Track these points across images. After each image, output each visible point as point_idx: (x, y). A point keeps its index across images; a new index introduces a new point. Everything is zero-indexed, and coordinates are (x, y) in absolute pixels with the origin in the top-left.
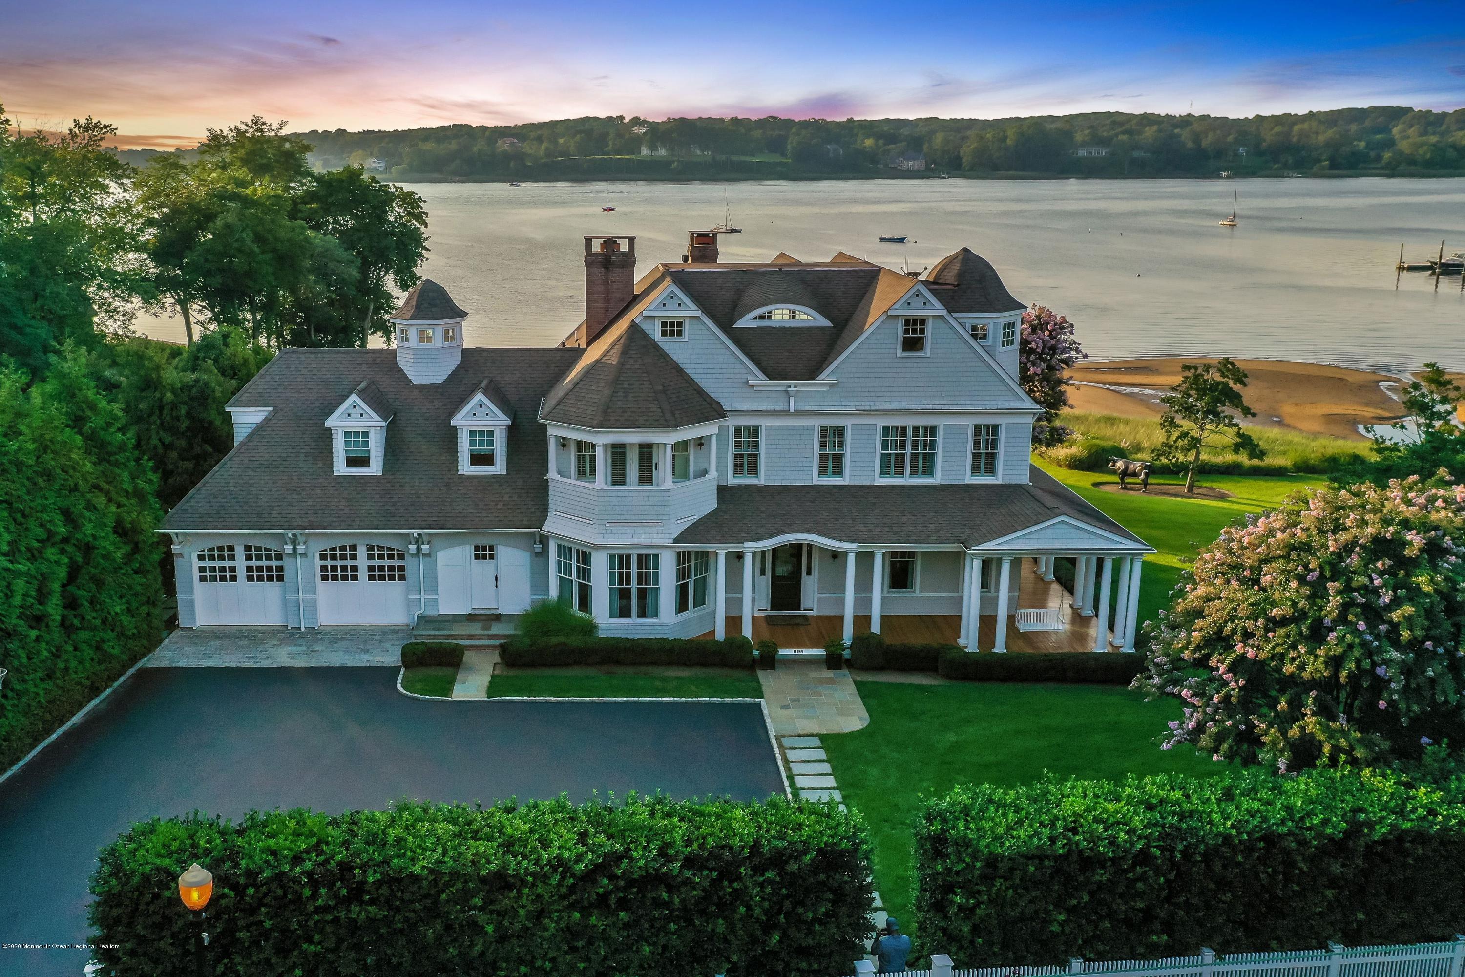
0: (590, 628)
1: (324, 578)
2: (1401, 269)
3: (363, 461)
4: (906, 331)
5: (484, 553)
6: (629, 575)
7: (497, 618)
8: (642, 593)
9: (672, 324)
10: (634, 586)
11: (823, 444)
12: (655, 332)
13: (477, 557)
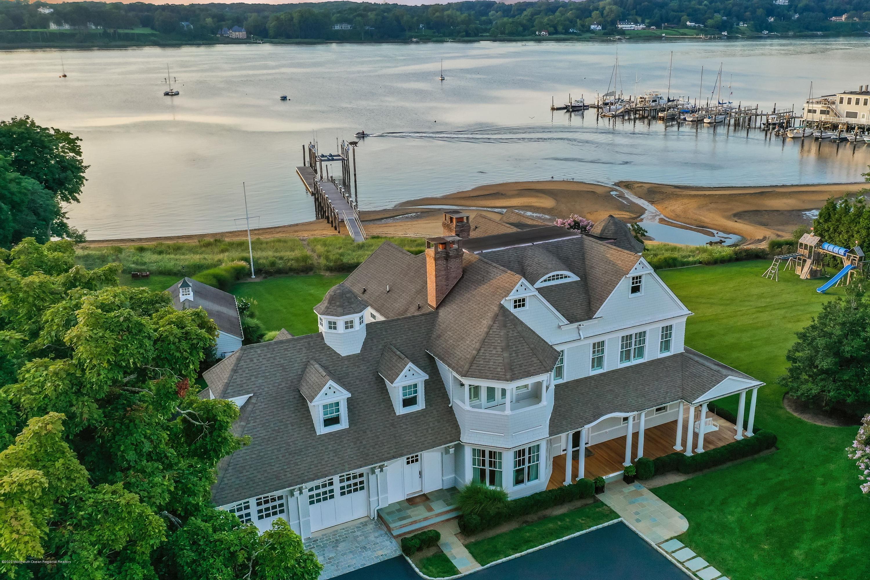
0: (501, 495)
1: (312, 503)
2: (553, 109)
3: (335, 420)
4: (633, 283)
5: (412, 460)
6: (523, 460)
7: (425, 497)
8: (530, 468)
9: (520, 301)
10: (526, 465)
11: (594, 353)
12: (510, 306)
13: (408, 463)
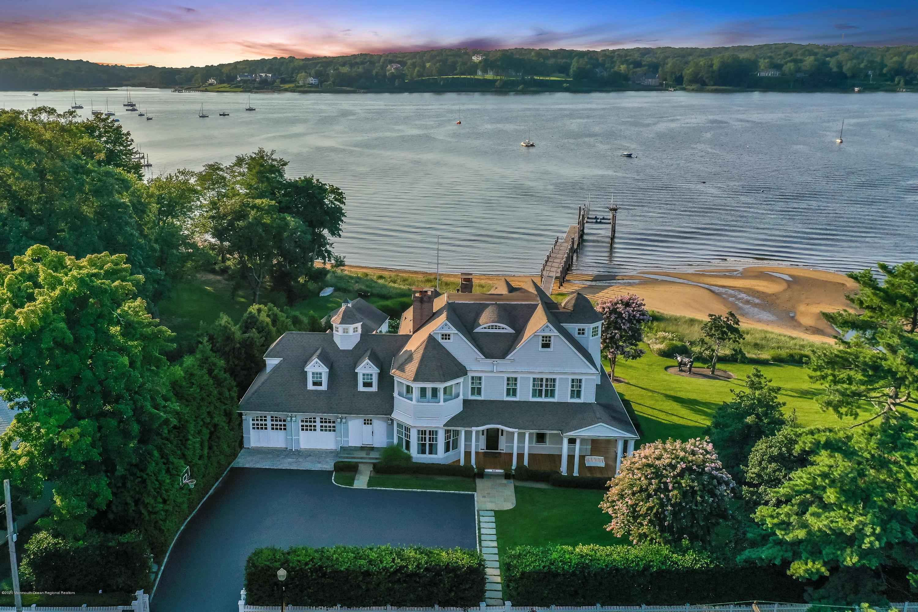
0: (409, 458)
1: (303, 430)
3: (320, 384)
4: (543, 340)
5: (368, 422)
6: (425, 438)
7: (372, 449)
8: (431, 445)
9: (446, 335)
10: (427, 442)
11: (508, 384)
12: (439, 337)
13: (365, 424)
